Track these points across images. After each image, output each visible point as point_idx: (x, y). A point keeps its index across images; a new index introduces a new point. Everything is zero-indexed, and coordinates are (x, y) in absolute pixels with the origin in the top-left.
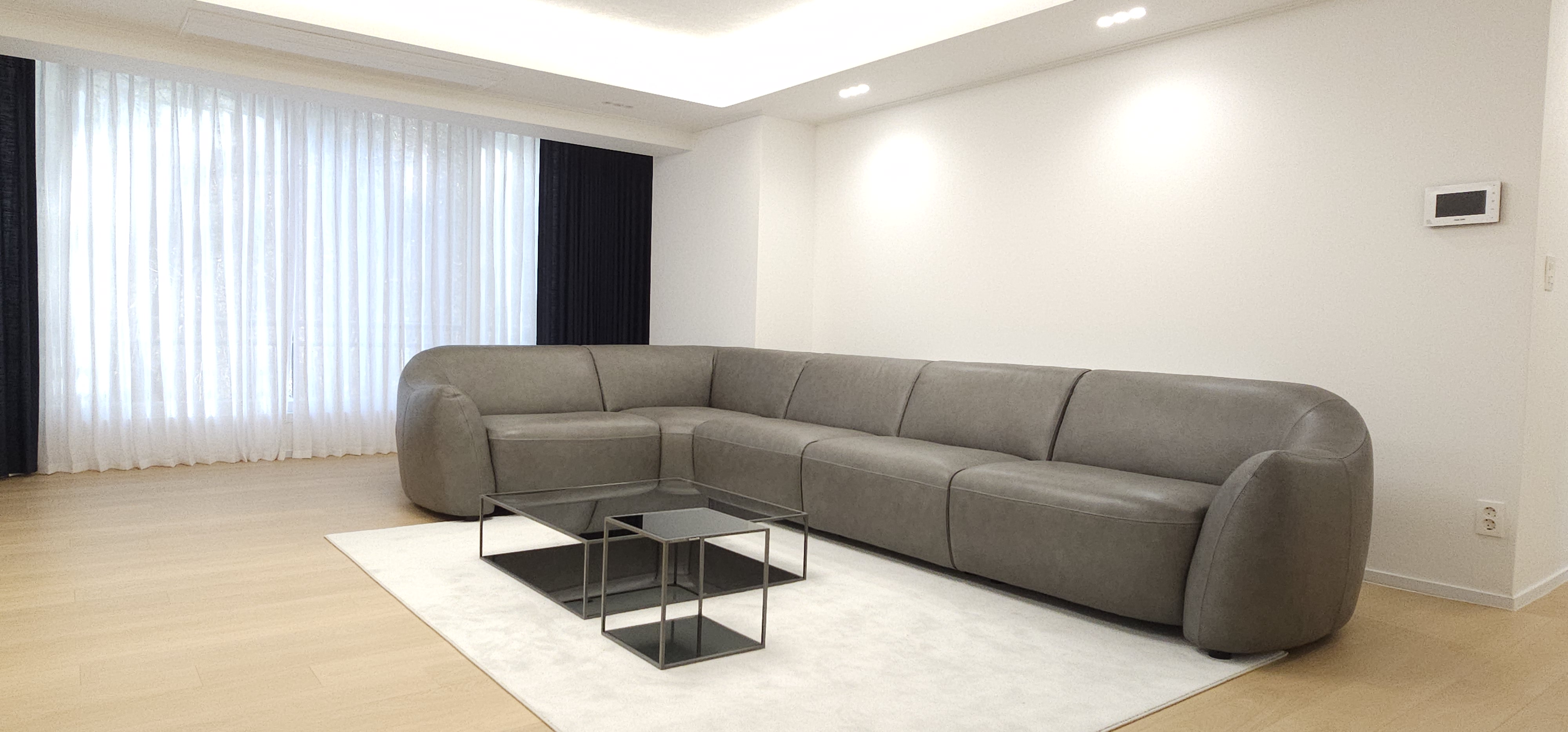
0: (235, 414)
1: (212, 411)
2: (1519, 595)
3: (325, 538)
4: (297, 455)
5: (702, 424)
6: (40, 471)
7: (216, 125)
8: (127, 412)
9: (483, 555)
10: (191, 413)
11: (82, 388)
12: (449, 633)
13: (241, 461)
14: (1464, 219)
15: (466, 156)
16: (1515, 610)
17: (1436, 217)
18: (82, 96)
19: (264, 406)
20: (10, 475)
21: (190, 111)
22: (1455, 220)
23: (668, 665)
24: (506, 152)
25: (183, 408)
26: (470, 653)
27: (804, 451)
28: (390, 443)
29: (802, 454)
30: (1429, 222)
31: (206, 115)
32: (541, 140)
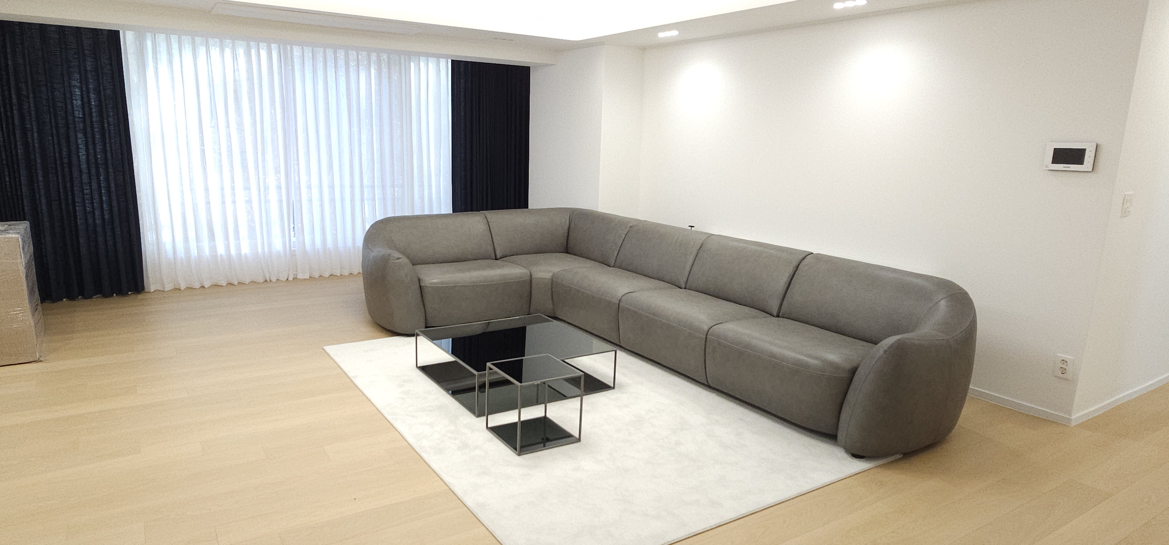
0: (260, 250)
1: (246, 250)
2: (1075, 417)
3: (323, 348)
4: (300, 276)
5: (559, 272)
6: (146, 290)
7: (235, 57)
8: (194, 252)
9: (418, 366)
10: (233, 252)
11: (166, 237)
12: (398, 425)
13: (266, 281)
14: (1069, 167)
15: (400, 69)
16: (1072, 426)
17: (1052, 163)
18: (149, 43)
19: (278, 245)
20: (129, 293)
21: (218, 49)
22: (1064, 167)
23: (522, 453)
24: (428, 64)
25: (228, 247)
26: (411, 441)
27: (620, 300)
28: (358, 268)
29: (619, 301)
30: (1047, 166)
31: (228, 52)
32: (452, 60)
